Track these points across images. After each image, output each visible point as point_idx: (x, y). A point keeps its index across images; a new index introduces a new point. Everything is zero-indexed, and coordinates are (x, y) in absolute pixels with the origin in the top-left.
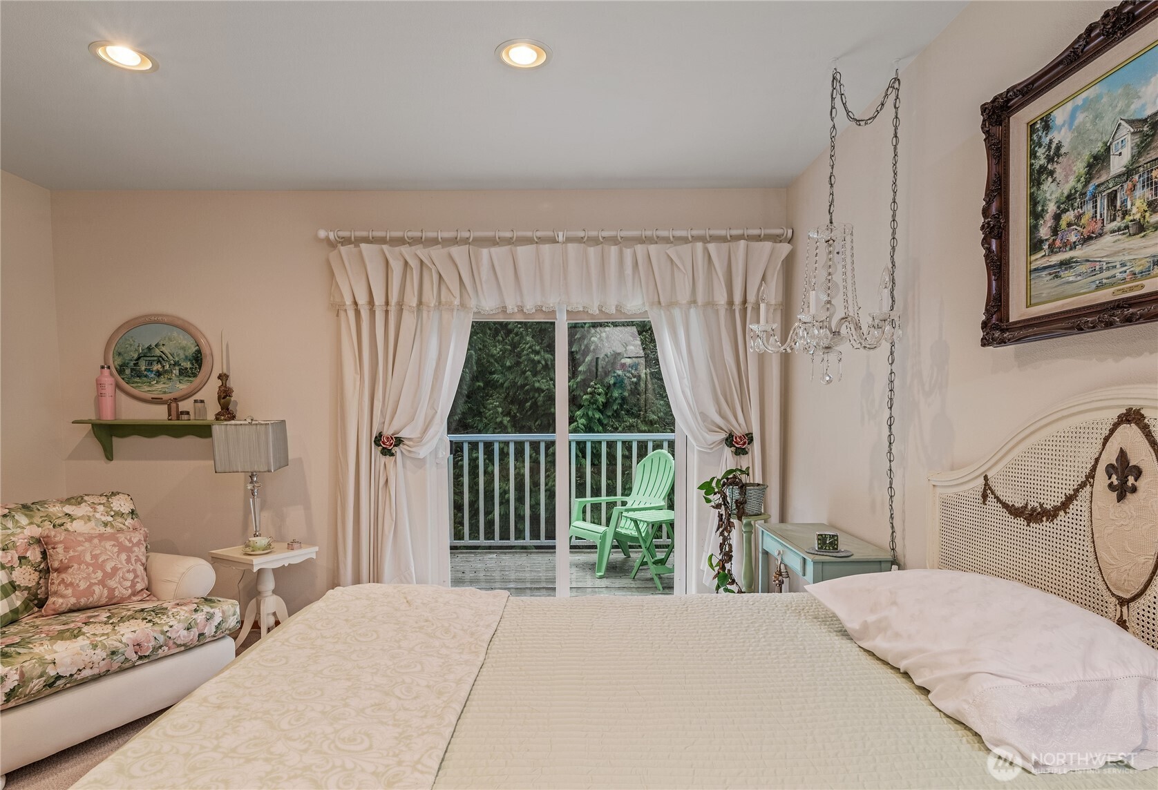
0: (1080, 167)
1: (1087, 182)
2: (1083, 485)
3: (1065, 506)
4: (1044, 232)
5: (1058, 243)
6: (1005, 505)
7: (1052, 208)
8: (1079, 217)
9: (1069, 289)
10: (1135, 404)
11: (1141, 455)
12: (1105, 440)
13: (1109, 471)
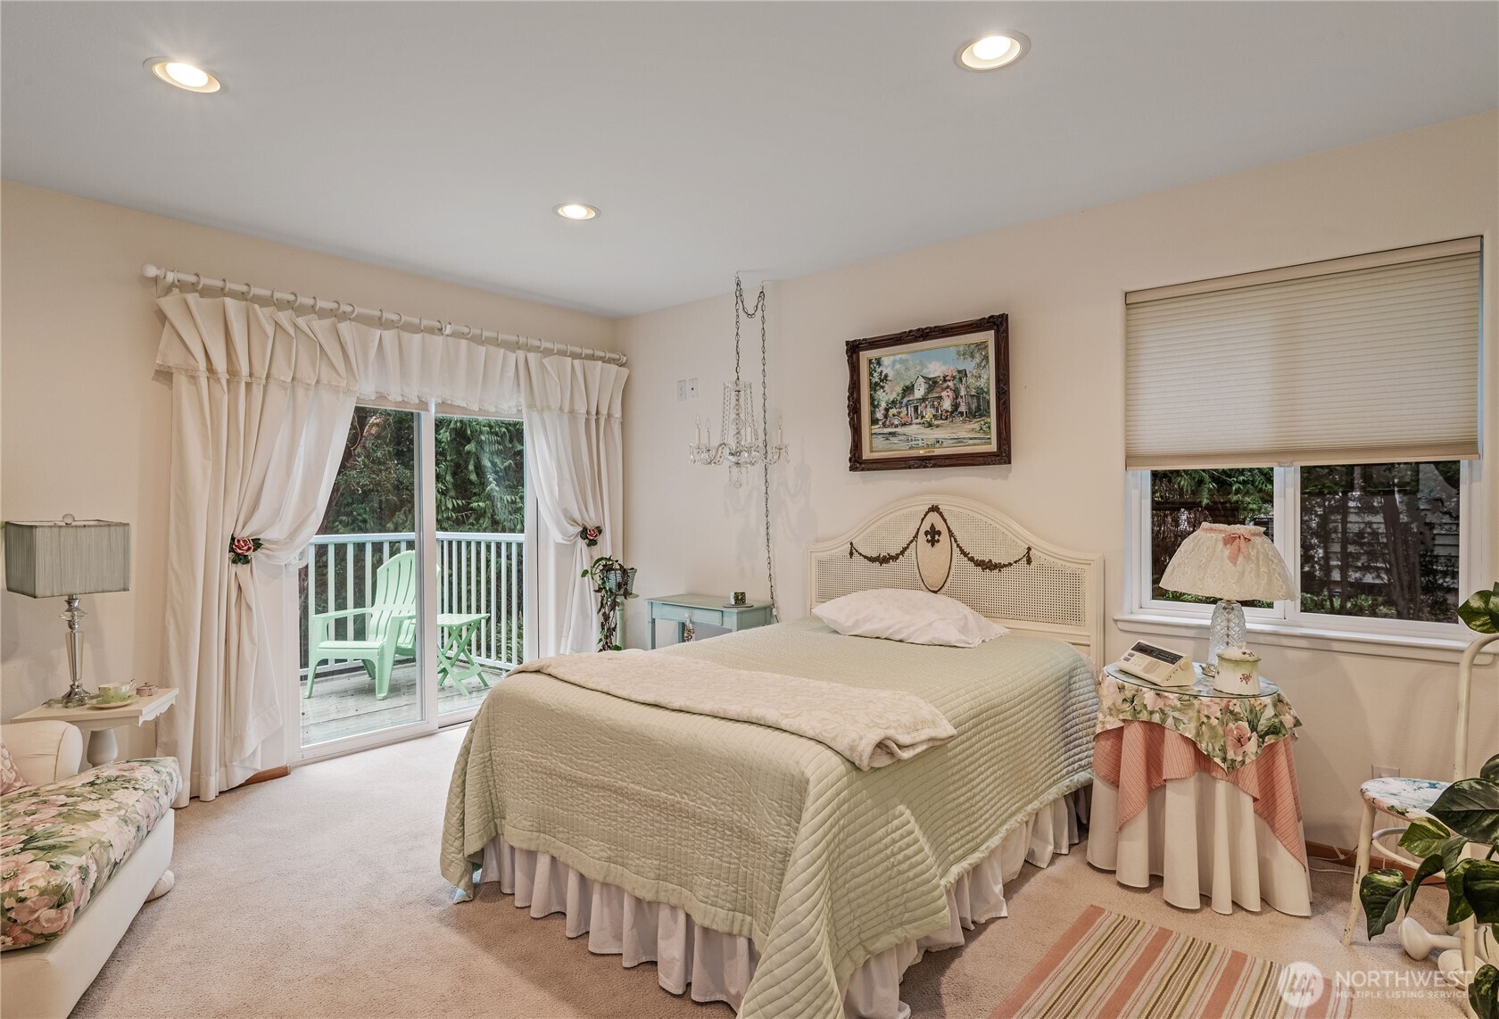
0: (899, 389)
1: (903, 398)
2: (912, 542)
3: (902, 553)
4: (879, 415)
5: (887, 423)
6: (865, 557)
7: (883, 405)
8: (899, 413)
9: (895, 447)
10: (935, 503)
11: (940, 526)
12: (923, 520)
13: (926, 533)
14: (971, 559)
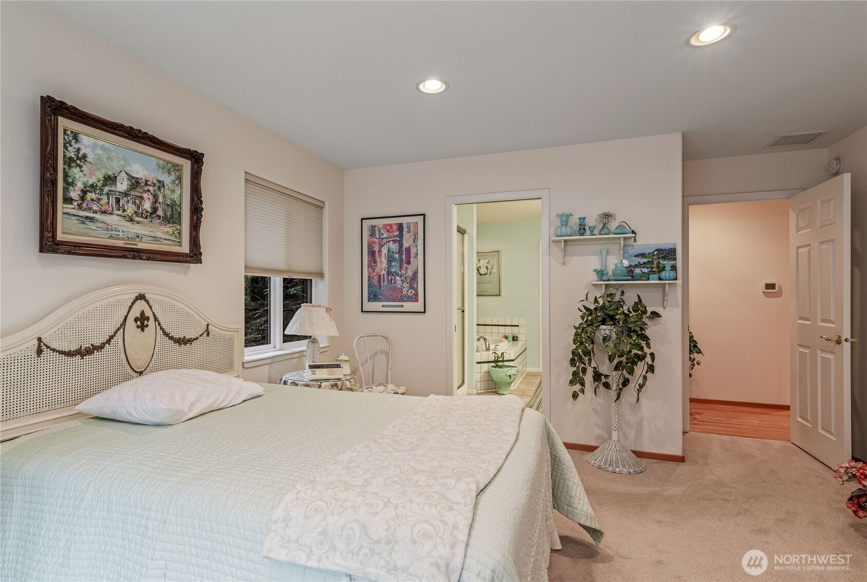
0: (100, 175)
1: (104, 185)
2: (119, 329)
3: (108, 342)
4: (74, 194)
5: (84, 206)
6: (61, 352)
7: (80, 185)
8: (99, 199)
10: (142, 292)
11: (148, 313)
12: (131, 307)
13: (136, 320)
14: (171, 338)
